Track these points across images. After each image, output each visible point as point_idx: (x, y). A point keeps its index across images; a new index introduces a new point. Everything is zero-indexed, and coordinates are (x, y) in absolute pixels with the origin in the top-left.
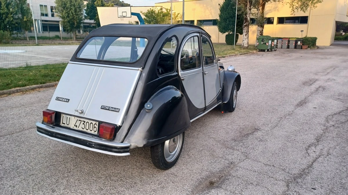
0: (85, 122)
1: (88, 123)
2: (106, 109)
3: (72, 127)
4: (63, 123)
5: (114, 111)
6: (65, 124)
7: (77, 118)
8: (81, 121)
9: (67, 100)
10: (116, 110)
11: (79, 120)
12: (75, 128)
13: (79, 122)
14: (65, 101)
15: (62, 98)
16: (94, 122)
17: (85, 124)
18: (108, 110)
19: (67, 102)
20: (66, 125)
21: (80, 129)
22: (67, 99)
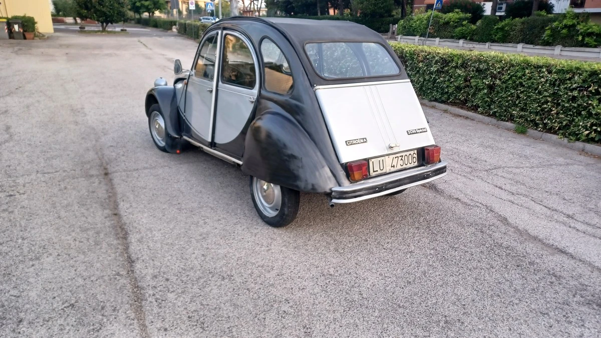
0: (402, 156)
1: (406, 157)
2: (414, 133)
3: (388, 171)
4: (374, 171)
5: (422, 132)
6: (377, 171)
7: (391, 157)
8: (398, 157)
9: (365, 140)
10: (423, 131)
11: (396, 158)
12: (393, 169)
13: (395, 160)
14: (362, 143)
15: (355, 140)
16: (412, 153)
17: (403, 158)
18: (416, 133)
19: (365, 142)
20: (380, 172)
21: (399, 167)
22: (363, 139)
